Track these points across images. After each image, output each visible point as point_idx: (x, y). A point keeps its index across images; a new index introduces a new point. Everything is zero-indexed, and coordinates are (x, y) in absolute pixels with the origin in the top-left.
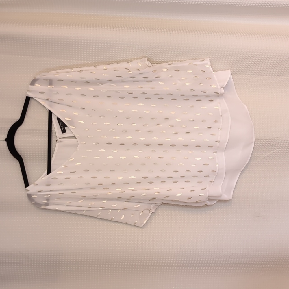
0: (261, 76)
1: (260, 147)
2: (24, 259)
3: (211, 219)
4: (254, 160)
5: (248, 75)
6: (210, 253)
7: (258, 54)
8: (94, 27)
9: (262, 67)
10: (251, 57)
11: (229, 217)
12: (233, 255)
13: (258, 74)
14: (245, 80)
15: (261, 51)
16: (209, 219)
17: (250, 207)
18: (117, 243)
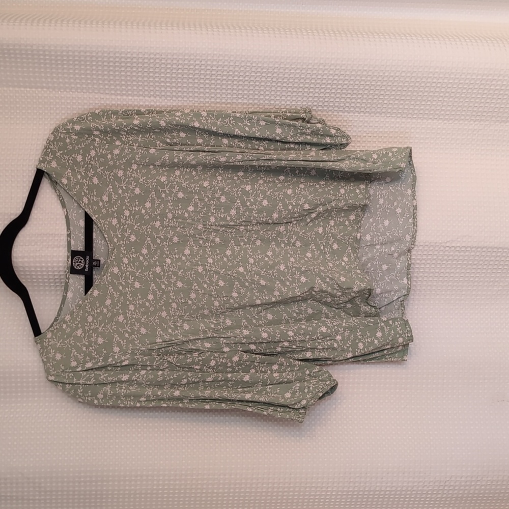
0: (501, 123)
1: (502, 263)
2: (31, 489)
3: (408, 406)
4: (490, 288)
5: (475, 122)
6: (406, 475)
7: (495, 78)
8: (169, 28)
9: (502, 106)
10: (481, 84)
11: (444, 401)
12: (453, 479)
13: (494, 119)
14: (470, 132)
15: (501, 73)
16: (403, 406)
17: (486, 381)
18: (217, 455)
